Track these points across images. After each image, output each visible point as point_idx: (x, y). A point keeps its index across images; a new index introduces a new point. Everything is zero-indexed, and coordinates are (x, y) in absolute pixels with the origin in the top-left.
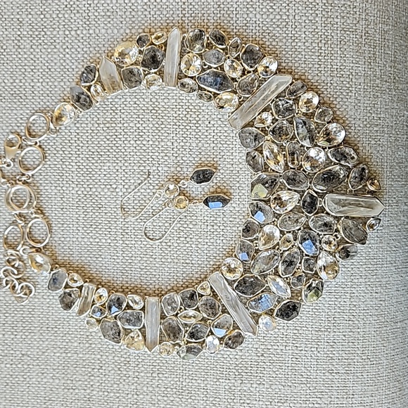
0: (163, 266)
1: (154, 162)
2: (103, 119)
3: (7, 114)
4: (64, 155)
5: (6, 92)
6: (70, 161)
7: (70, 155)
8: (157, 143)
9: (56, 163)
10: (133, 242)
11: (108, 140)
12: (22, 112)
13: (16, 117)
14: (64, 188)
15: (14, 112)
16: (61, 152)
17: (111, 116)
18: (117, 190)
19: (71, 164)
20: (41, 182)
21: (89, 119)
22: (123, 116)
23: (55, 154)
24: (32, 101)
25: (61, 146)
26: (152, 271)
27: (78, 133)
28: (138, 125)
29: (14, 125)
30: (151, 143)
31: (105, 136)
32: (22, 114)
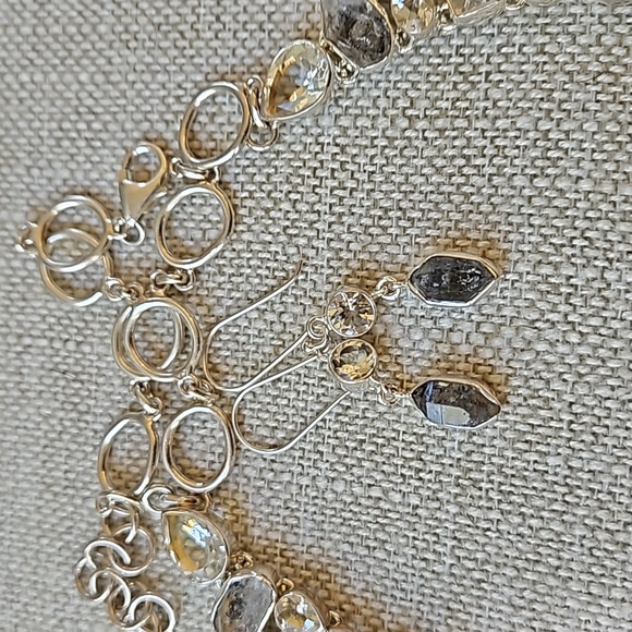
0: (593, 609)
1: (590, 253)
2: (425, 103)
3: (139, 86)
4: (293, 216)
5: (143, 20)
6: (314, 233)
7: (314, 217)
8: (607, 188)
9: (269, 238)
10: (494, 515)
11: (439, 171)
12: (181, 78)
13: (162, 93)
14: (285, 318)
15: (161, 77)
16: (286, 206)
17: (453, 95)
18: (455, 338)
19: (315, 243)
20: (219, 293)
21: (382, 103)
22: (495, 94)
23: (267, 211)
24: (215, 44)
25: (286, 187)
26: (551, 618)
27: (343, 149)
28: (544, 125)
29: (155, 117)
30: (585, 185)
31: (430, 159)
32: (180, 87)
